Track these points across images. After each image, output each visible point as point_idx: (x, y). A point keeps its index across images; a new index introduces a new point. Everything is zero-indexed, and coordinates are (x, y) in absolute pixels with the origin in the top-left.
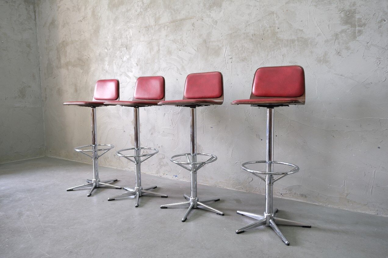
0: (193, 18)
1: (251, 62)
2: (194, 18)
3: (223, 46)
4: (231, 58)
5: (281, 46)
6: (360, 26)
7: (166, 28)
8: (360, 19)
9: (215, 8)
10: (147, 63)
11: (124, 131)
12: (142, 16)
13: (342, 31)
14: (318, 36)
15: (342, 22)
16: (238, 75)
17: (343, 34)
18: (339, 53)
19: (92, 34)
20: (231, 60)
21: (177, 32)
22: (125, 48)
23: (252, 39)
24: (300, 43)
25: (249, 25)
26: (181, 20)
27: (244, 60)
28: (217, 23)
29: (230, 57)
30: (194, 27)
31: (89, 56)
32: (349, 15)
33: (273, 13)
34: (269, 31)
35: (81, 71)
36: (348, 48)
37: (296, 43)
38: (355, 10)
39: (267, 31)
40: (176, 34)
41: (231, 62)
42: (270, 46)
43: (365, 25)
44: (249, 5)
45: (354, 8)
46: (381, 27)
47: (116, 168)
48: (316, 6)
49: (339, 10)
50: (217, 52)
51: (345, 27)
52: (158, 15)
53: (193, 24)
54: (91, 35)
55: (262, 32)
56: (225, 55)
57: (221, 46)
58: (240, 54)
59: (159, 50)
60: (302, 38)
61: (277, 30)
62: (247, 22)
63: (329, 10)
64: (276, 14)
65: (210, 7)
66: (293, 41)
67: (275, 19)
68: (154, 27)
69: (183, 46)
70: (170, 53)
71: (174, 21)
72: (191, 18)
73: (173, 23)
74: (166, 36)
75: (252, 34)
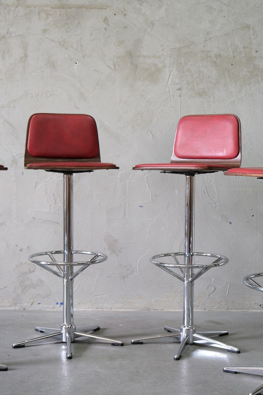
0: (106, 9)
1: (214, 98)
2: (108, 9)
3: (164, 66)
4: (179, 89)
5: (260, 79)
7: (43, 15)
20: (179, 92)
21: (69, 27)
23: (215, 62)
25: (211, 38)
26: (80, 7)
27: (201, 94)
28: (153, 26)
29: (178, 87)
30: (108, 25)
33: (248, 27)
34: (243, 54)
39: (240, 53)
40: (67, 32)
41: (180, 96)
42: (243, 78)
44: (211, 8)
53: (106, 20)
55: (232, 54)
56: (169, 83)
57: (160, 65)
58: (195, 84)
59: (26, 56)
61: (255, 54)
62: (208, 34)
64: (253, 29)
67: (252, 37)
68: (13, 9)
69: (84, 57)
70: (52, 65)
71: (62, 7)
72: (101, 8)
73: (62, 10)
74: (45, 31)
75: (216, 55)
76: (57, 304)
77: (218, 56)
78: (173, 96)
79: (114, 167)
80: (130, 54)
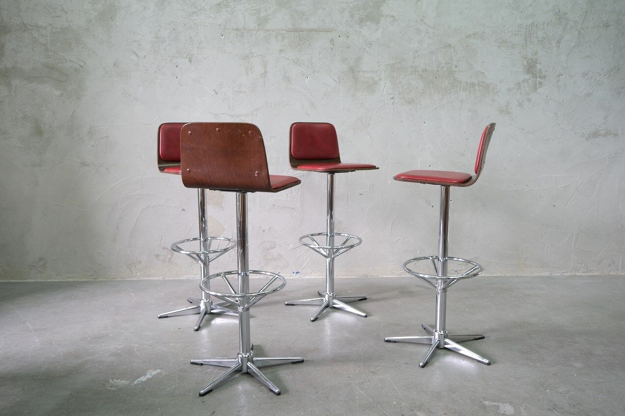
0: (332, 32)
1: (421, 105)
2: (334, 31)
3: (380, 79)
4: (392, 98)
5: (459, 89)
6: (540, 77)
7: (280, 38)
8: (540, 70)
9: (368, 23)
10: (241, 92)
11: (183, 210)
12: (229, 10)
13: (524, 81)
14: (500, 82)
15: (525, 70)
16: (402, 122)
17: (525, 84)
18: (520, 105)
19: (93, 21)
20: (393, 100)
21: (301, 48)
22: (187, 60)
23: (422, 76)
24: (481, 88)
25: (418, 56)
26: (311, 30)
27: (410, 102)
28: (371, 46)
29: (391, 96)
30: (334, 45)
31: (82, 64)
32: (531, 64)
33: (450, 46)
34: (445, 69)
35: (57, 93)
36: (529, 100)
37: (477, 87)
38: (537, 59)
39: (443, 68)
40: (300, 51)
41: (393, 104)
42: (445, 88)
43: (545, 77)
44: (420, 30)
45: (536, 57)
46: (558, 82)
47: (161, 278)
48: (499, 47)
49: (522, 57)
50: (371, 87)
51: (527, 77)
52: (263, 14)
53: (332, 41)
54: (90, 21)
55: (436, 69)
56: (384, 93)
57: (376, 79)
58: (405, 94)
59: (266, 72)
60: (483, 82)
61: (454, 69)
62: (416, 52)
63: (512, 54)
64: (454, 48)
65: (361, 21)
66: (473, 85)
67: (453, 54)
68: (254, 32)
69: (314, 72)
70: (288, 79)
71: (296, 30)
72: (328, 31)
73: (295, 33)
74: (281, 51)
75: (423, 69)
76: (294, 273)
77: (425, 70)
78: (387, 104)
79: (372, 167)
80: (352, 70)
